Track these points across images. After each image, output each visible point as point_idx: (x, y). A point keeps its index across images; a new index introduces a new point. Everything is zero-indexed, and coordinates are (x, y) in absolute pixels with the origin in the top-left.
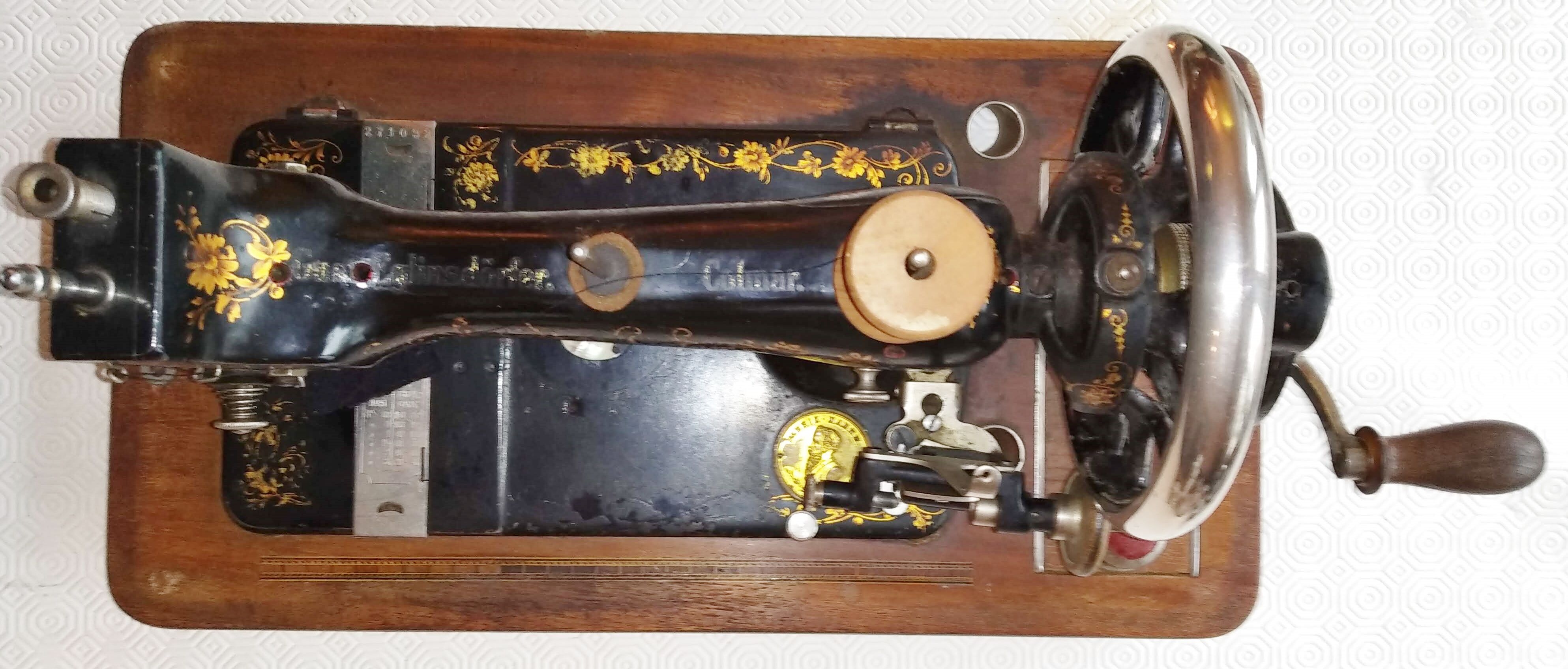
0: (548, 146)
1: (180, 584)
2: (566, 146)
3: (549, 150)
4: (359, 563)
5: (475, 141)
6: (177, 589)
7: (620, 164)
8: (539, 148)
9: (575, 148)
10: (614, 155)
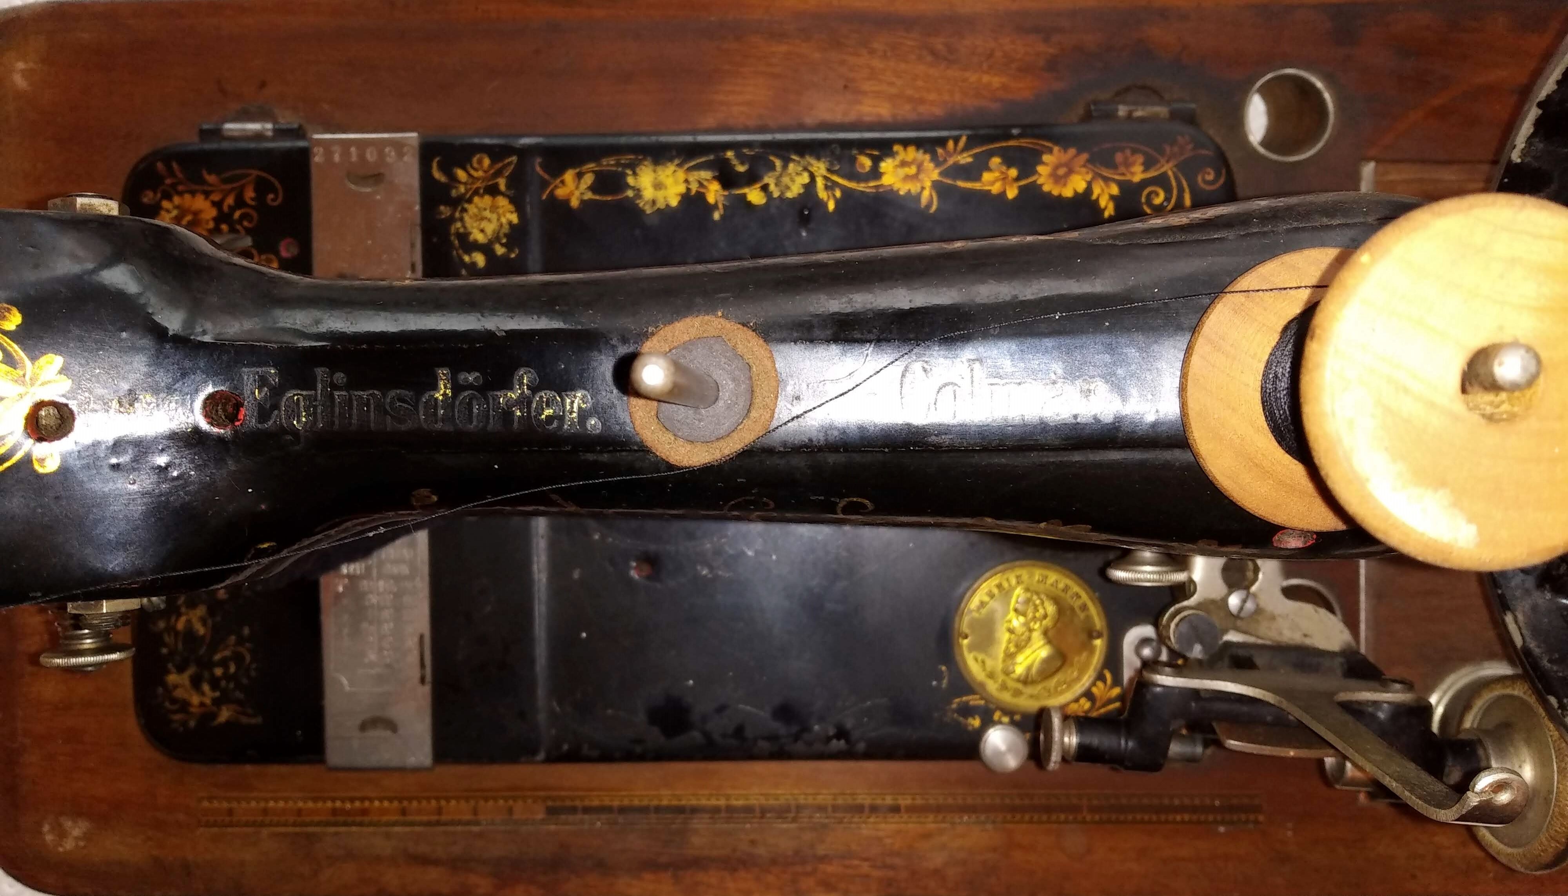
0: (591, 166)
1: (87, 837)
2: (618, 164)
3: (593, 172)
4: (338, 804)
5: (480, 162)
6: (82, 844)
7: (702, 190)
8: (577, 170)
9: (633, 166)
10: (694, 176)
